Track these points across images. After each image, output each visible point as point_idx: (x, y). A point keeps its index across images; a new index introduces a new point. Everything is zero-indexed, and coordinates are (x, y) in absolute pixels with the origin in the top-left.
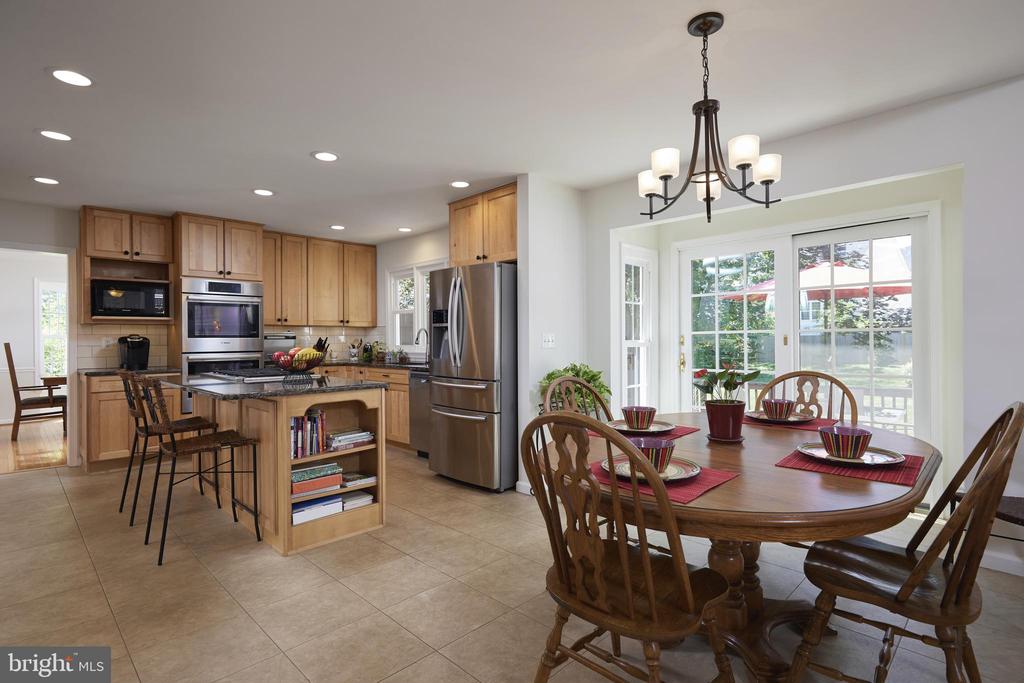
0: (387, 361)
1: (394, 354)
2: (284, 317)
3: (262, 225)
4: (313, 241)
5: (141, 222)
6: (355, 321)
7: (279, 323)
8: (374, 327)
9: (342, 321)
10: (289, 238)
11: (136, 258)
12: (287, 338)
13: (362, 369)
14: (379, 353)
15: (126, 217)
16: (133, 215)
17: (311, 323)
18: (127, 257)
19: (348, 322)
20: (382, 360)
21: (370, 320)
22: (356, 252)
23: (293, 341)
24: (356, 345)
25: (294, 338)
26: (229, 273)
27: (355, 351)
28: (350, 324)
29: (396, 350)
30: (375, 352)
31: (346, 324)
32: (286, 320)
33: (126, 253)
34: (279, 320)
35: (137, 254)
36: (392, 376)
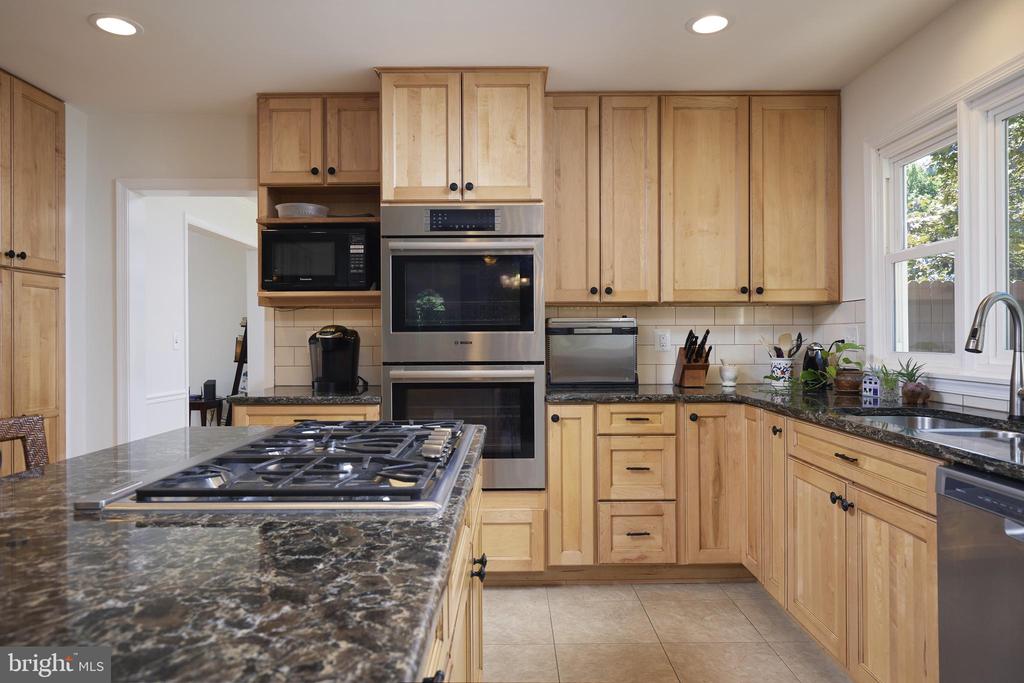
0: (867, 395)
1: (887, 378)
2: (606, 283)
3: (544, 71)
4: (675, 102)
5: (339, 111)
6: (778, 288)
7: (596, 298)
8: (834, 303)
9: (744, 290)
10: (616, 102)
11: (331, 180)
12: (618, 331)
13: (781, 421)
14: (841, 372)
15: (316, 104)
16: (325, 98)
17: (667, 297)
18: (315, 180)
19: (760, 291)
20: (855, 391)
21: (821, 283)
22: (783, 115)
23: (629, 339)
24: (785, 349)
25: (633, 331)
26: (470, 187)
27: (783, 362)
28: (765, 297)
29: (894, 366)
30: (831, 371)
31: (756, 298)
32: (609, 291)
33: (315, 171)
34: (594, 291)
35: (332, 171)
36: (868, 464)
